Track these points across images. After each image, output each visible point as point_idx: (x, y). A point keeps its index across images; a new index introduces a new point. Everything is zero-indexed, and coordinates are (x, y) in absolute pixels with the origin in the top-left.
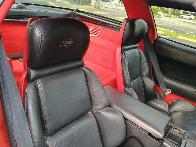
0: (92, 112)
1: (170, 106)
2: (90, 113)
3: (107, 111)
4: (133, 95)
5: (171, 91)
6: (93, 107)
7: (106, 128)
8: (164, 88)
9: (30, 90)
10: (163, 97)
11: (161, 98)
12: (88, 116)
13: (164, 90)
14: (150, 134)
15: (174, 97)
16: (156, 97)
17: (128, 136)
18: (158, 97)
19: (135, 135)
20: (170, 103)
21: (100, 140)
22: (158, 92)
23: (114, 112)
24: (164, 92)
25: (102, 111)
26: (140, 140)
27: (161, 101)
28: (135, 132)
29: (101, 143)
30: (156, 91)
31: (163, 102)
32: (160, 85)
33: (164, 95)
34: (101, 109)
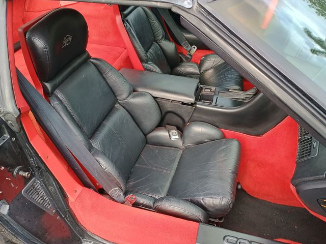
0: (119, 103)
1: (200, 66)
2: (117, 105)
3: (134, 97)
4: (154, 70)
5: (196, 48)
6: (118, 98)
7: (138, 113)
8: (187, 47)
10: (190, 57)
11: (189, 60)
12: (117, 109)
13: (189, 49)
14: (183, 103)
15: (202, 53)
16: (182, 61)
17: (163, 113)
18: (184, 59)
19: (169, 109)
20: (199, 63)
21: (138, 128)
22: (182, 53)
23: (141, 95)
24: (189, 52)
25: (129, 98)
26: (176, 112)
27: (188, 64)
28: (168, 107)
29: (139, 130)
30: (180, 53)
31: (191, 64)
32: (182, 45)
33: (190, 55)
34: (127, 97)
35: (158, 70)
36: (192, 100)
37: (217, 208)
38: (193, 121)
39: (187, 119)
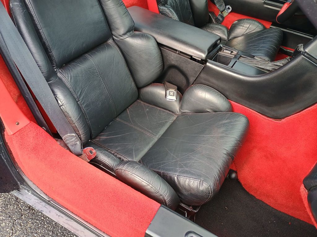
0: (113, 39)
1: (230, 31)
2: (110, 41)
3: (133, 36)
4: (171, 15)
5: (230, 8)
6: (113, 33)
7: (134, 58)
8: (221, 6)
9: (16, 3)
10: (221, 19)
11: (218, 22)
12: (109, 46)
13: (221, 9)
14: (192, 58)
15: (235, 18)
16: (210, 21)
17: (166, 67)
18: (214, 20)
19: (173, 63)
20: (229, 28)
21: (130, 76)
22: (213, 13)
23: (143, 36)
24: (222, 12)
25: (126, 36)
26: (181, 68)
27: (217, 26)
28: (173, 58)
29: (131, 79)
30: (211, 12)
31: (219, 27)
32: (215, 2)
33: (222, 17)
34: (124, 34)
35: (175, 17)
36: (203, 56)
37: (193, 192)
38: (198, 82)
39: (192, 80)
